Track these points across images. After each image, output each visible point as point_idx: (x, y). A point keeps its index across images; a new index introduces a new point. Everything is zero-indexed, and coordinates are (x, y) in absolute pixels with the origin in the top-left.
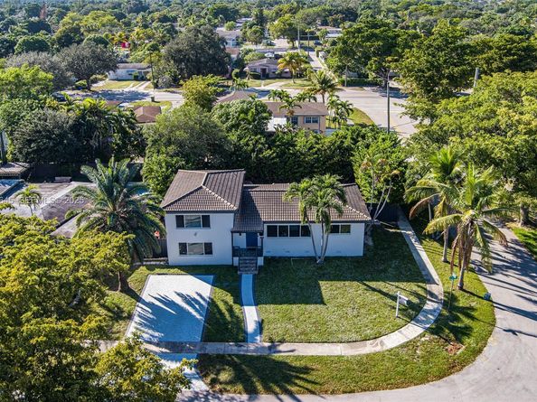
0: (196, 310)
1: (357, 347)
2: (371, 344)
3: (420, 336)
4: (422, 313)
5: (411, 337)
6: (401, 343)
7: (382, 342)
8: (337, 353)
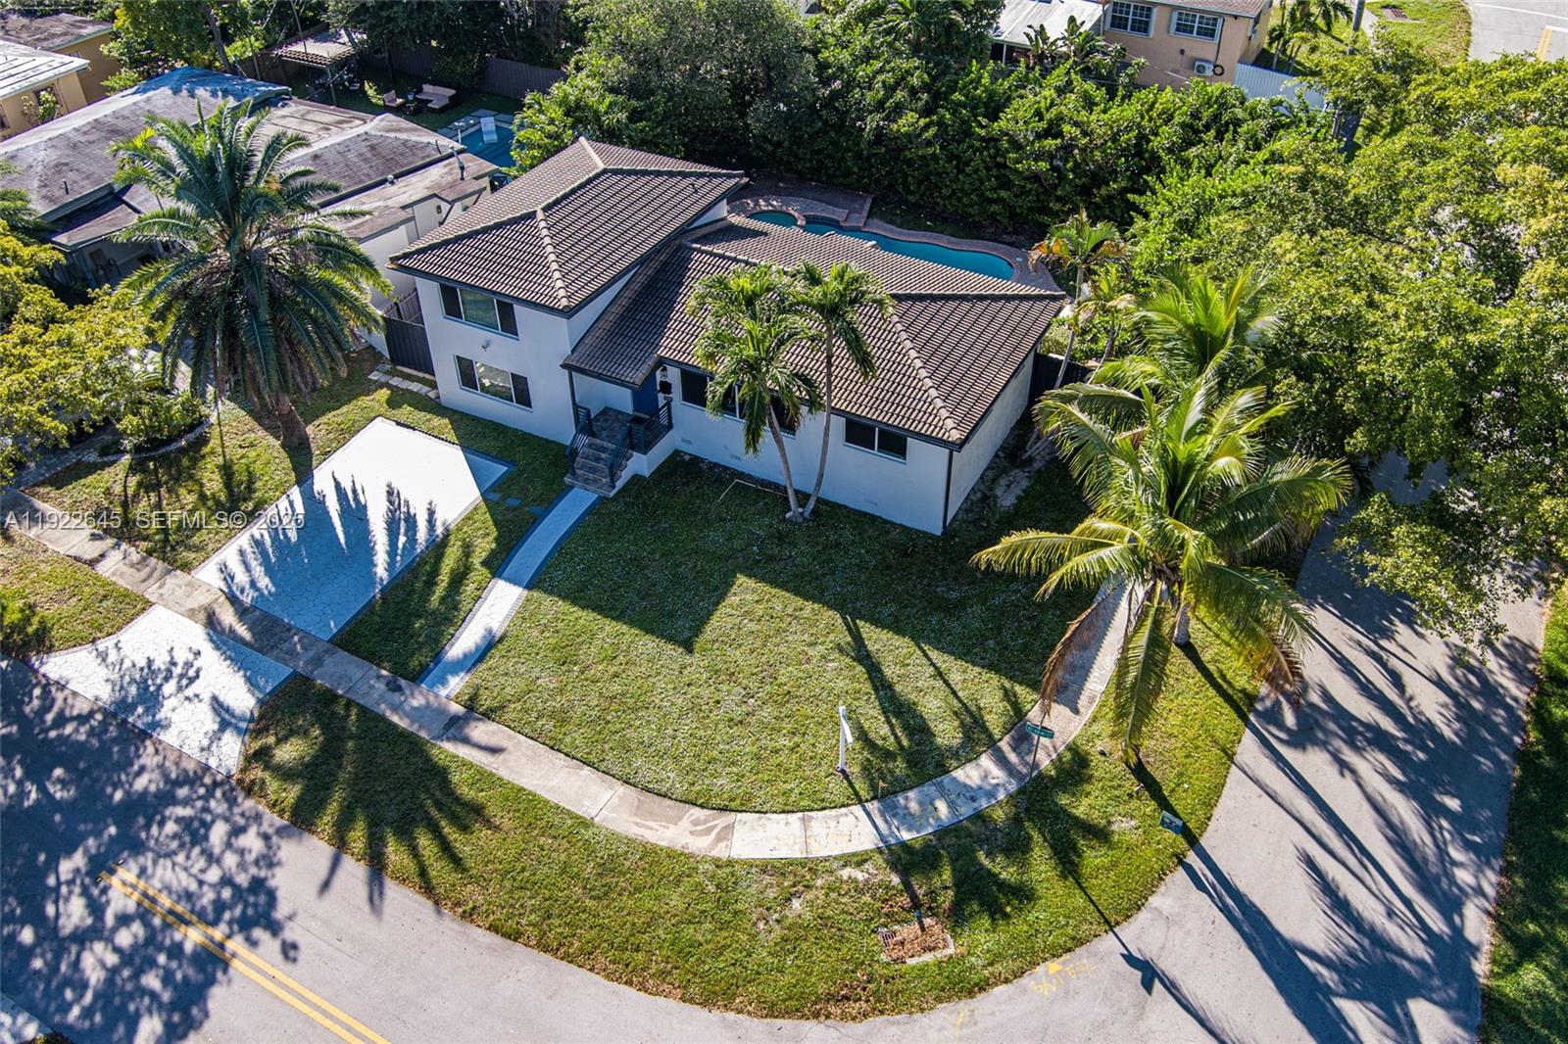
0: (392, 552)
1: (651, 815)
2: (696, 823)
3: (847, 860)
4: (929, 789)
5: (819, 851)
6: (777, 855)
7: (730, 828)
8: (586, 809)
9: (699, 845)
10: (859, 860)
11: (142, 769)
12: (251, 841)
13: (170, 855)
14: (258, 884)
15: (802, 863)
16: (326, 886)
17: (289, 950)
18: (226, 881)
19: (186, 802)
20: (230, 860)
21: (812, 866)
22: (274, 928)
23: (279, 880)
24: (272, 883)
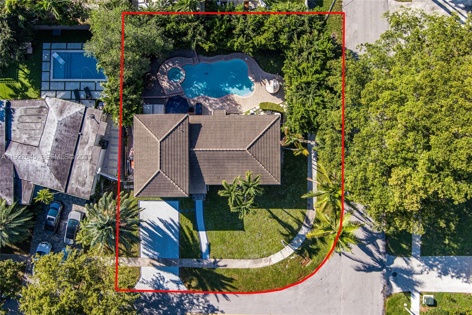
0: (173, 234)
1: (257, 263)
2: (265, 261)
3: (291, 256)
4: (297, 237)
5: (286, 257)
6: (280, 260)
7: (270, 259)
8: (247, 267)
9: (267, 264)
10: (292, 255)
11: (173, 298)
12: (201, 300)
13: (192, 308)
14: (209, 305)
15: (285, 260)
16: (218, 301)
17: (222, 312)
18: (204, 308)
19: (186, 299)
20: (201, 304)
21: (286, 260)
22: (217, 310)
23: (211, 303)
24: (211, 304)
